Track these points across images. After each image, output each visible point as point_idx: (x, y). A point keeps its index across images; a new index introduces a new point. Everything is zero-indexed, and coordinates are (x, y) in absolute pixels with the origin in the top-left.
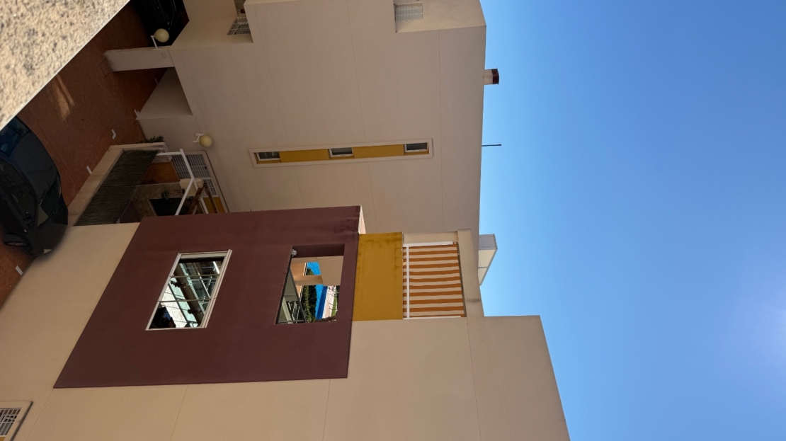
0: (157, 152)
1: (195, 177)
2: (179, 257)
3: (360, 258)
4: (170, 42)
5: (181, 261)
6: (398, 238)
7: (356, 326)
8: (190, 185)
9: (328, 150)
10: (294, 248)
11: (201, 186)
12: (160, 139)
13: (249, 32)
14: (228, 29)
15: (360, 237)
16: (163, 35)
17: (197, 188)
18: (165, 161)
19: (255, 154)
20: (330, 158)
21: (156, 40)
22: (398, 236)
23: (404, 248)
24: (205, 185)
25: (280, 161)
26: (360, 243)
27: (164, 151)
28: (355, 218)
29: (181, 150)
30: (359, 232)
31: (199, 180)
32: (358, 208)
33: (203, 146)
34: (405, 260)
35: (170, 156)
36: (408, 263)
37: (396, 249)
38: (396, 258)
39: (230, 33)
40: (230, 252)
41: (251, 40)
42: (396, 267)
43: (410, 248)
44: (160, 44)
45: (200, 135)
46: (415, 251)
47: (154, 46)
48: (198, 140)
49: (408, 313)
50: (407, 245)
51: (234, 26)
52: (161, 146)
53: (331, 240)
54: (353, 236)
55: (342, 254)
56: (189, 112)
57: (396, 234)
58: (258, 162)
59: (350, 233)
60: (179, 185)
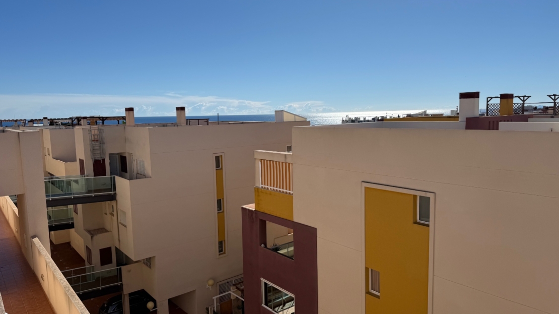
0: (214, 311)
1: (230, 290)
2: (263, 305)
3: (266, 212)
4: (154, 301)
5: (266, 304)
6: (257, 190)
7: (295, 220)
8: (234, 294)
9: (218, 213)
10: (261, 245)
11: (235, 287)
12: (207, 309)
13: (150, 258)
14: (149, 269)
15: (257, 209)
16: (150, 305)
17: (236, 290)
18: (219, 307)
19: (219, 255)
20: (223, 212)
21: (153, 308)
22: (256, 189)
23: (262, 187)
24: (234, 285)
25: (224, 241)
26: (259, 210)
27: (214, 308)
28: (247, 211)
29: (213, 298)
30: (254, 209)
31: (231, 288)
32: (243, 209)
33: (214, 284)
34: (268, 189)
35: (216, 304)
36: (269, 187)
37: (262, 192)
38: (266, 193)
39: (150, 267)
40: (262, 279)
41: (154, 257)
42: (270, 194)
43: (262, 184)
44: (155, 306)
45: (207, 286)
46: (264, 182)
47: (156, 310)
48: (210, 287)
49: (291, 192)
50: (261, 186)
51: (147, 265)
52: (211, 309)
53: (257, 226)
54: (255, 213)
55: (265, 221)
56: (194, 291)
57: (255, 191)
58: (224, 253)
59: (254, 215)
60: (234, 300)
